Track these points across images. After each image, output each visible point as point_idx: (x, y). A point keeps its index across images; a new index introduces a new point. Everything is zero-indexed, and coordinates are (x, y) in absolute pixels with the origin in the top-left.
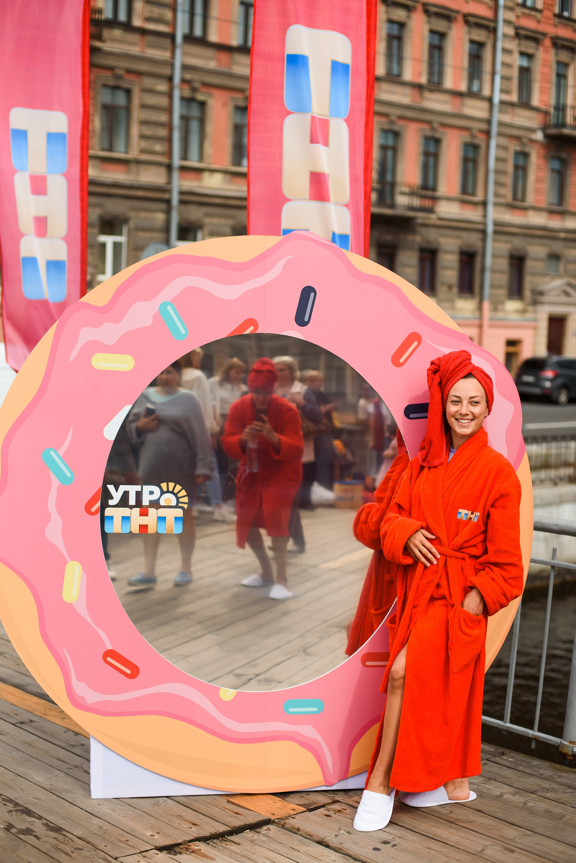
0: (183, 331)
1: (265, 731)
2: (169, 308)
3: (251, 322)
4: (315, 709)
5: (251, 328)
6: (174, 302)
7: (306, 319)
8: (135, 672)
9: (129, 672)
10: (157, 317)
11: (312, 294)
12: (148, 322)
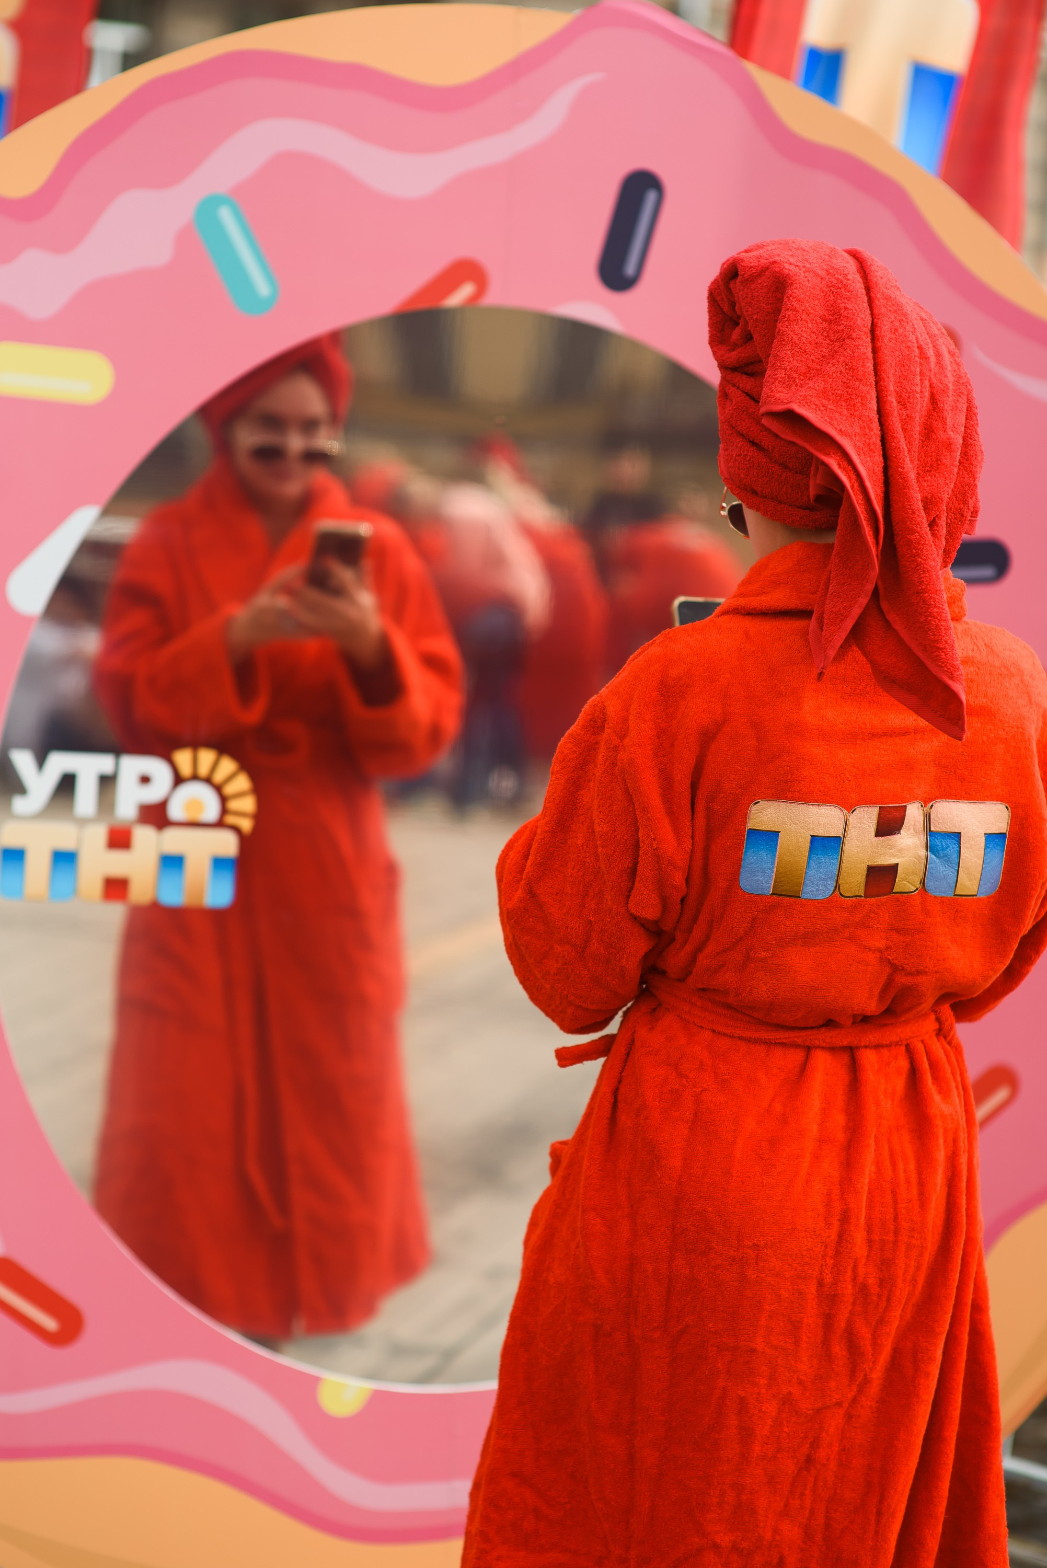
0: (263, 288)
2: (226, 215)
3: (468, 270)
5: (466, 291)
6: (240, 196)
7: (630, 270)
8: (69, 1327)
9: (50, 1323)
10: (188, 239)
11: (651, 197)
12: (159, 253)
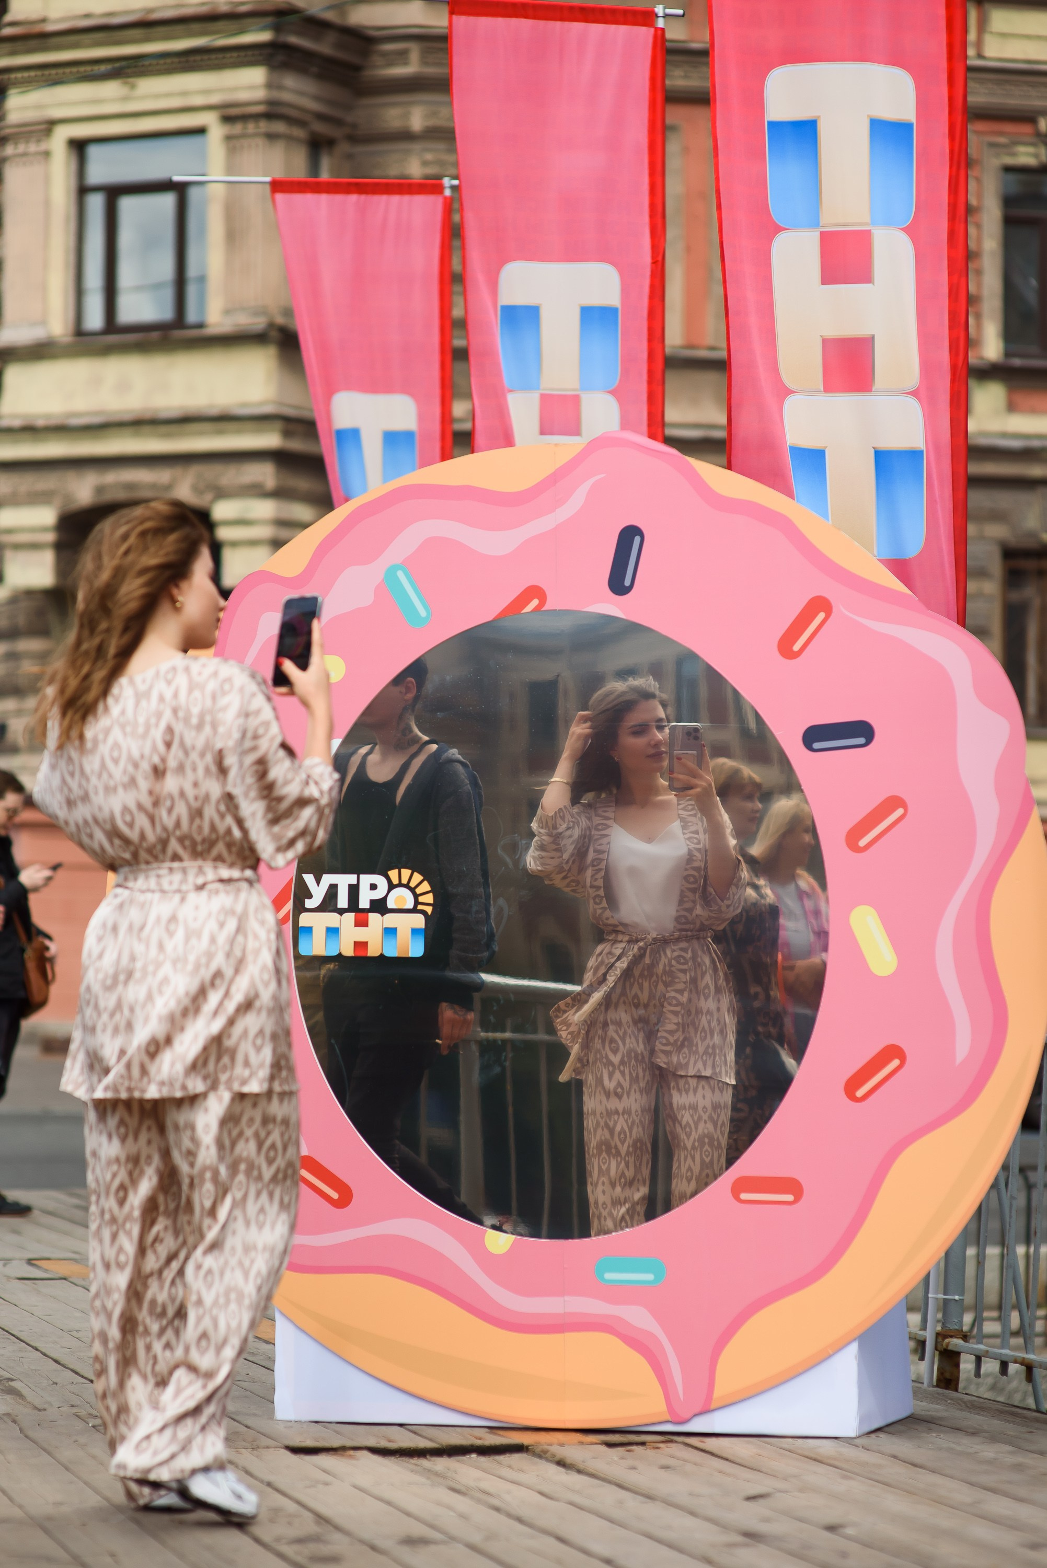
0: (423, 613)
1: (563, 1313)
2: (400, 574)
3: (534, 592)
4: (650, 1277)
5: (535, 602)
6: (408, 564)
7: (627, 583)
8: (345, 1197)
9: (335, 1195)
10: (382, 590)
11: (637, 539)
12: (366, 599)
